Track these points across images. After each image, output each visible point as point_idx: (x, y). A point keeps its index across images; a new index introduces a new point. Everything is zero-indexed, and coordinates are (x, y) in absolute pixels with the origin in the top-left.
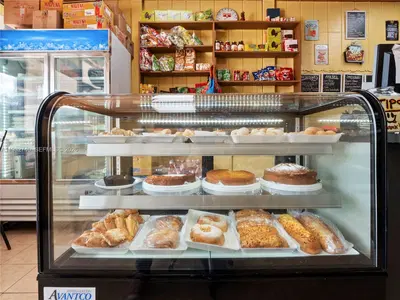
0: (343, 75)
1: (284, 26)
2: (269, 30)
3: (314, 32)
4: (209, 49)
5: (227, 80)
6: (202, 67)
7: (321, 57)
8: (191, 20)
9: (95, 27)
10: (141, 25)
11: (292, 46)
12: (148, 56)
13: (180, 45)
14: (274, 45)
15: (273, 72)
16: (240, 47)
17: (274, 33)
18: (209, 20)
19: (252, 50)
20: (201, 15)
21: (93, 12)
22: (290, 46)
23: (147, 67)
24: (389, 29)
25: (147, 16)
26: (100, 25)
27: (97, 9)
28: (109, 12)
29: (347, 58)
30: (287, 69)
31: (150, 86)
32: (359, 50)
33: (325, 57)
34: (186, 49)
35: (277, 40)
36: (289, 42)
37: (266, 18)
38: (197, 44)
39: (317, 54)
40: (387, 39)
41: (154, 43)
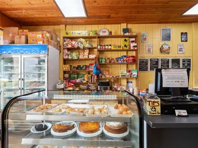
0: (160, 58)
1: (130, 37)
2: (123, 39)
3: (146, 39)
4: (95, 48)
5: (103, 63)
6: (92, 56)
7: (149, 50)
8: (87, 35)
9: (41, 43)
10: (64, 38)
11: (134, 47)
12: (67, 52)
13: (82, 47)
14: (125, 46)
15: (125, 58)
16: (110, 47)
17: (125, 40)
18: (95, 35)
19: (115, 49)
20: (91, 33)
21: (41, 36)
22: (133, 46)
23: (66, 57)
24: (183, 36)
25: (67, 34)
26: (43, 42)
27: (43, 35)
28: (48, 35)
29: (162, 50)
30: (132, 57)
31: (68, 65)
32: (167, 47)
33: (151, 50)
34: (84, 49)
35: (127, 43)
37: (122, 33)
38: (89, 46)
39: (147, 49)
40: (182, 41)
41: (70, 46)
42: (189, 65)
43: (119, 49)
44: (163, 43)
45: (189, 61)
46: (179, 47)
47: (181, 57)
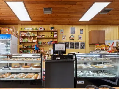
0: (69, 42)
1: (54, 31)
2: (51, 32)
3: (62, 32)
4: (36, 37)
5: (40, 44)
6: (35, 41)
8: (32, 30)
9: (8, 33)
10: (20, 31)
12: (21, 39)
13: (29, 36)
14: (52, 36)
15: (51, 42)
16: (44, 36)
17: (52, 33)
18: (36, 30)
19: (46, 37)
20: (34, 29)
21: (7, 30)
23: (21, 41)
24: (81, 31)
25: (22, 29)
26: (9, 33)
27: (9, 30)
28: (11, 30)
29: (70, 39)
30: (55, 41)
31: (22, 46)
32: (73, 36)
33: (65, 38)
34: (31, 37)
35: (52, 35)
36: (55, 35)
37: (50, 30)
38: (33, 36)
39: (63, 38)
40: (80, 34)
41: (23, 36)
42: (84, 45)
43: (48, 37)
44: (71, 35)
45: (84, 44)
46: (79, 37)
47: (80, 42)
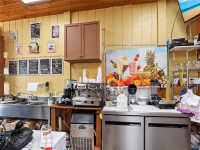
7: (19, 51)
33: (21, 50)
39: (17, 49)
40: (53, 37)
42: (60, 66)
44: (32, 41)
45: (60, 61)
46: (50, 45)
47: (51, 57)
